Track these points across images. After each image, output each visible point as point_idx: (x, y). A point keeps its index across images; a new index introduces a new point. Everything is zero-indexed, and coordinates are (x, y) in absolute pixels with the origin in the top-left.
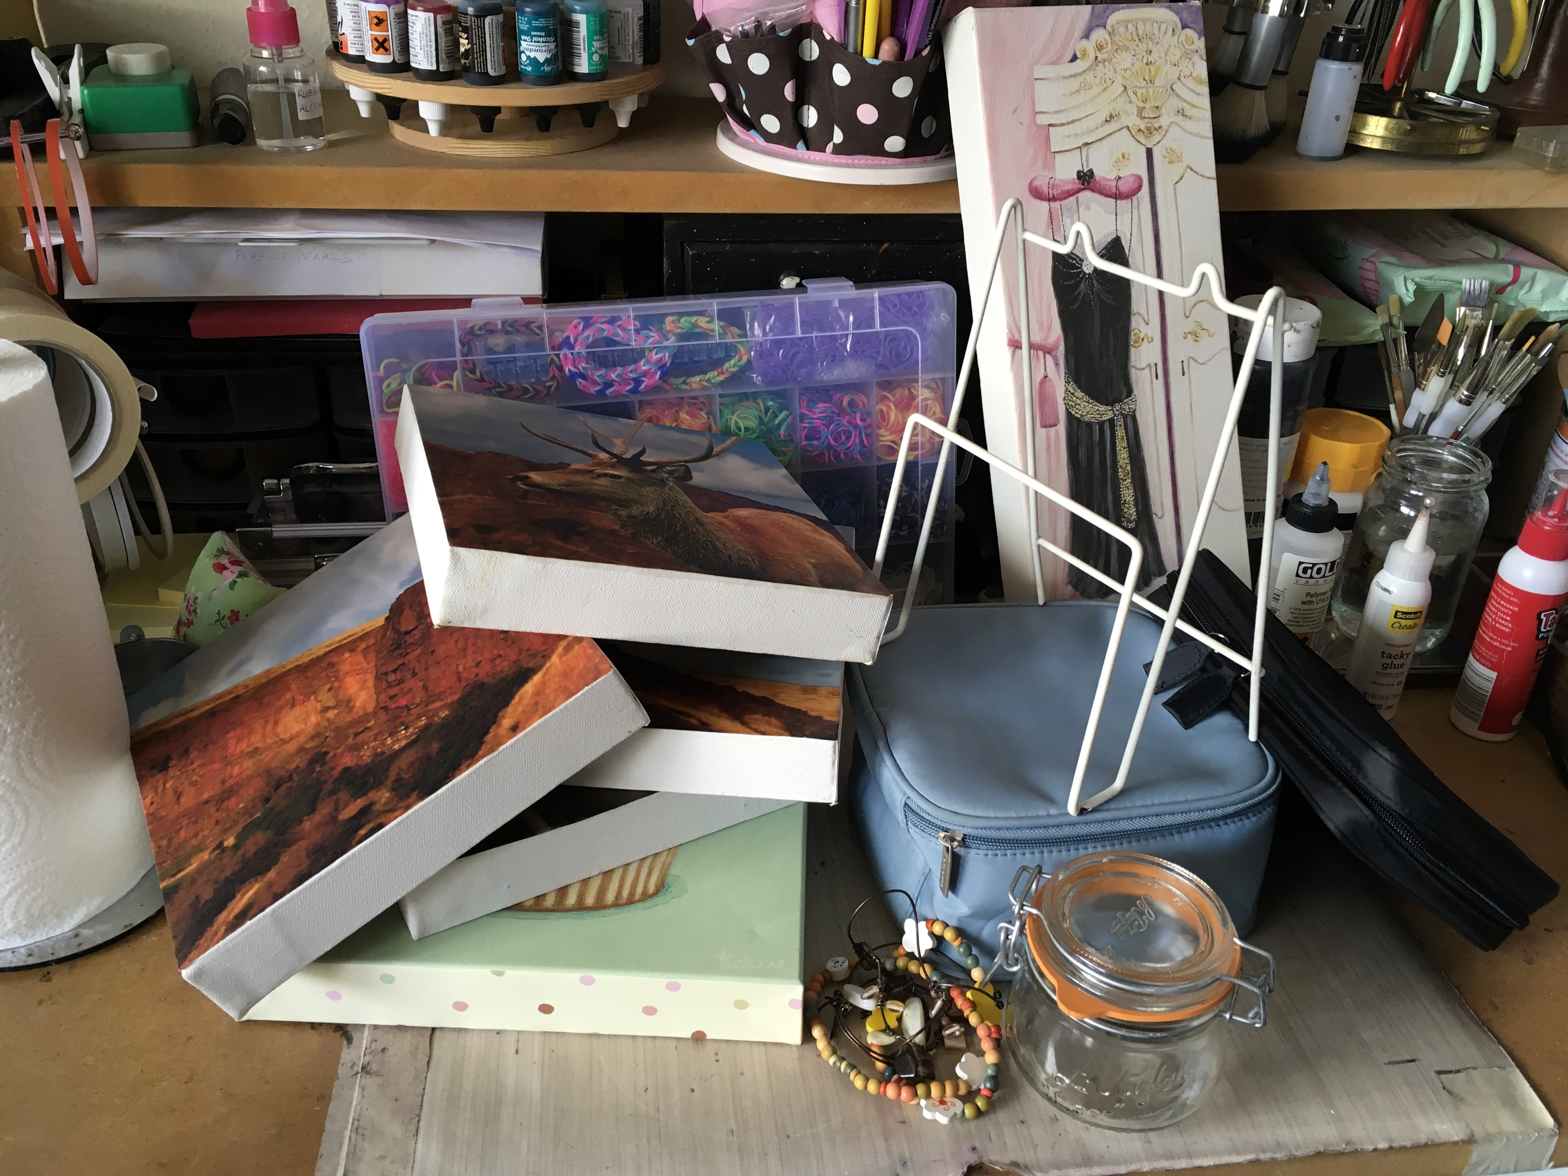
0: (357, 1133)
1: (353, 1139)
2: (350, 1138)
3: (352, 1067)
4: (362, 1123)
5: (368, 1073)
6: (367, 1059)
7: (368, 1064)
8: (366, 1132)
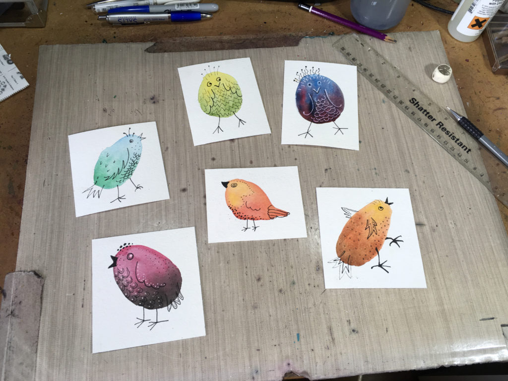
0: (10, 350)
1: (8, 353)
2: (7, 352)
3: (6, 311)
4: (12, 344)
5: (14, 316)
6: (13, 307)
7: (14, 310)
8: (14, 349)
